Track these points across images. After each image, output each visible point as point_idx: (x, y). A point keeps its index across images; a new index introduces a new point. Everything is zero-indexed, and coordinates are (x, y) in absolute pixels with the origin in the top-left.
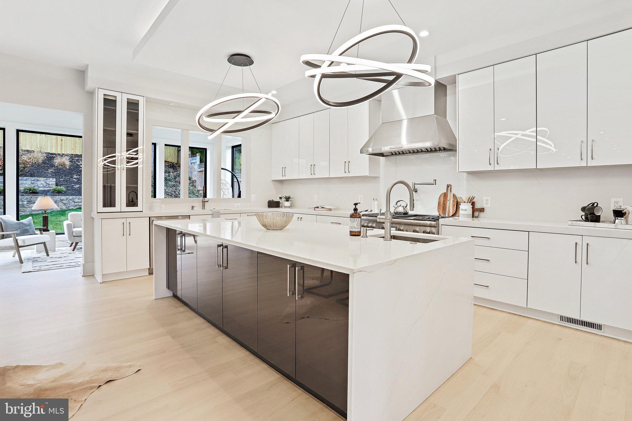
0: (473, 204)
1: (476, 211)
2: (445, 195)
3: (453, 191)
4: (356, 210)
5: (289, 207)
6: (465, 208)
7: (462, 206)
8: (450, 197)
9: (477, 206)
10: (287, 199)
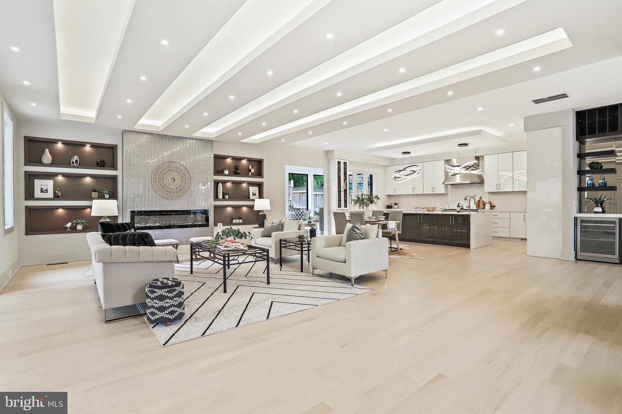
0: (491, 204)
1: (492, 207)
2: (479, 201)
3: (482, 199)
4: (458, 205)
5: (397, 208)
6: (488, 206)
7: (487, 205)
8: (481, 202)
9: (493, 205)
10: (396, 204)
